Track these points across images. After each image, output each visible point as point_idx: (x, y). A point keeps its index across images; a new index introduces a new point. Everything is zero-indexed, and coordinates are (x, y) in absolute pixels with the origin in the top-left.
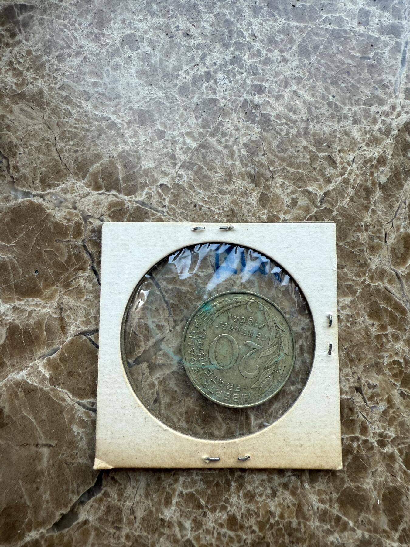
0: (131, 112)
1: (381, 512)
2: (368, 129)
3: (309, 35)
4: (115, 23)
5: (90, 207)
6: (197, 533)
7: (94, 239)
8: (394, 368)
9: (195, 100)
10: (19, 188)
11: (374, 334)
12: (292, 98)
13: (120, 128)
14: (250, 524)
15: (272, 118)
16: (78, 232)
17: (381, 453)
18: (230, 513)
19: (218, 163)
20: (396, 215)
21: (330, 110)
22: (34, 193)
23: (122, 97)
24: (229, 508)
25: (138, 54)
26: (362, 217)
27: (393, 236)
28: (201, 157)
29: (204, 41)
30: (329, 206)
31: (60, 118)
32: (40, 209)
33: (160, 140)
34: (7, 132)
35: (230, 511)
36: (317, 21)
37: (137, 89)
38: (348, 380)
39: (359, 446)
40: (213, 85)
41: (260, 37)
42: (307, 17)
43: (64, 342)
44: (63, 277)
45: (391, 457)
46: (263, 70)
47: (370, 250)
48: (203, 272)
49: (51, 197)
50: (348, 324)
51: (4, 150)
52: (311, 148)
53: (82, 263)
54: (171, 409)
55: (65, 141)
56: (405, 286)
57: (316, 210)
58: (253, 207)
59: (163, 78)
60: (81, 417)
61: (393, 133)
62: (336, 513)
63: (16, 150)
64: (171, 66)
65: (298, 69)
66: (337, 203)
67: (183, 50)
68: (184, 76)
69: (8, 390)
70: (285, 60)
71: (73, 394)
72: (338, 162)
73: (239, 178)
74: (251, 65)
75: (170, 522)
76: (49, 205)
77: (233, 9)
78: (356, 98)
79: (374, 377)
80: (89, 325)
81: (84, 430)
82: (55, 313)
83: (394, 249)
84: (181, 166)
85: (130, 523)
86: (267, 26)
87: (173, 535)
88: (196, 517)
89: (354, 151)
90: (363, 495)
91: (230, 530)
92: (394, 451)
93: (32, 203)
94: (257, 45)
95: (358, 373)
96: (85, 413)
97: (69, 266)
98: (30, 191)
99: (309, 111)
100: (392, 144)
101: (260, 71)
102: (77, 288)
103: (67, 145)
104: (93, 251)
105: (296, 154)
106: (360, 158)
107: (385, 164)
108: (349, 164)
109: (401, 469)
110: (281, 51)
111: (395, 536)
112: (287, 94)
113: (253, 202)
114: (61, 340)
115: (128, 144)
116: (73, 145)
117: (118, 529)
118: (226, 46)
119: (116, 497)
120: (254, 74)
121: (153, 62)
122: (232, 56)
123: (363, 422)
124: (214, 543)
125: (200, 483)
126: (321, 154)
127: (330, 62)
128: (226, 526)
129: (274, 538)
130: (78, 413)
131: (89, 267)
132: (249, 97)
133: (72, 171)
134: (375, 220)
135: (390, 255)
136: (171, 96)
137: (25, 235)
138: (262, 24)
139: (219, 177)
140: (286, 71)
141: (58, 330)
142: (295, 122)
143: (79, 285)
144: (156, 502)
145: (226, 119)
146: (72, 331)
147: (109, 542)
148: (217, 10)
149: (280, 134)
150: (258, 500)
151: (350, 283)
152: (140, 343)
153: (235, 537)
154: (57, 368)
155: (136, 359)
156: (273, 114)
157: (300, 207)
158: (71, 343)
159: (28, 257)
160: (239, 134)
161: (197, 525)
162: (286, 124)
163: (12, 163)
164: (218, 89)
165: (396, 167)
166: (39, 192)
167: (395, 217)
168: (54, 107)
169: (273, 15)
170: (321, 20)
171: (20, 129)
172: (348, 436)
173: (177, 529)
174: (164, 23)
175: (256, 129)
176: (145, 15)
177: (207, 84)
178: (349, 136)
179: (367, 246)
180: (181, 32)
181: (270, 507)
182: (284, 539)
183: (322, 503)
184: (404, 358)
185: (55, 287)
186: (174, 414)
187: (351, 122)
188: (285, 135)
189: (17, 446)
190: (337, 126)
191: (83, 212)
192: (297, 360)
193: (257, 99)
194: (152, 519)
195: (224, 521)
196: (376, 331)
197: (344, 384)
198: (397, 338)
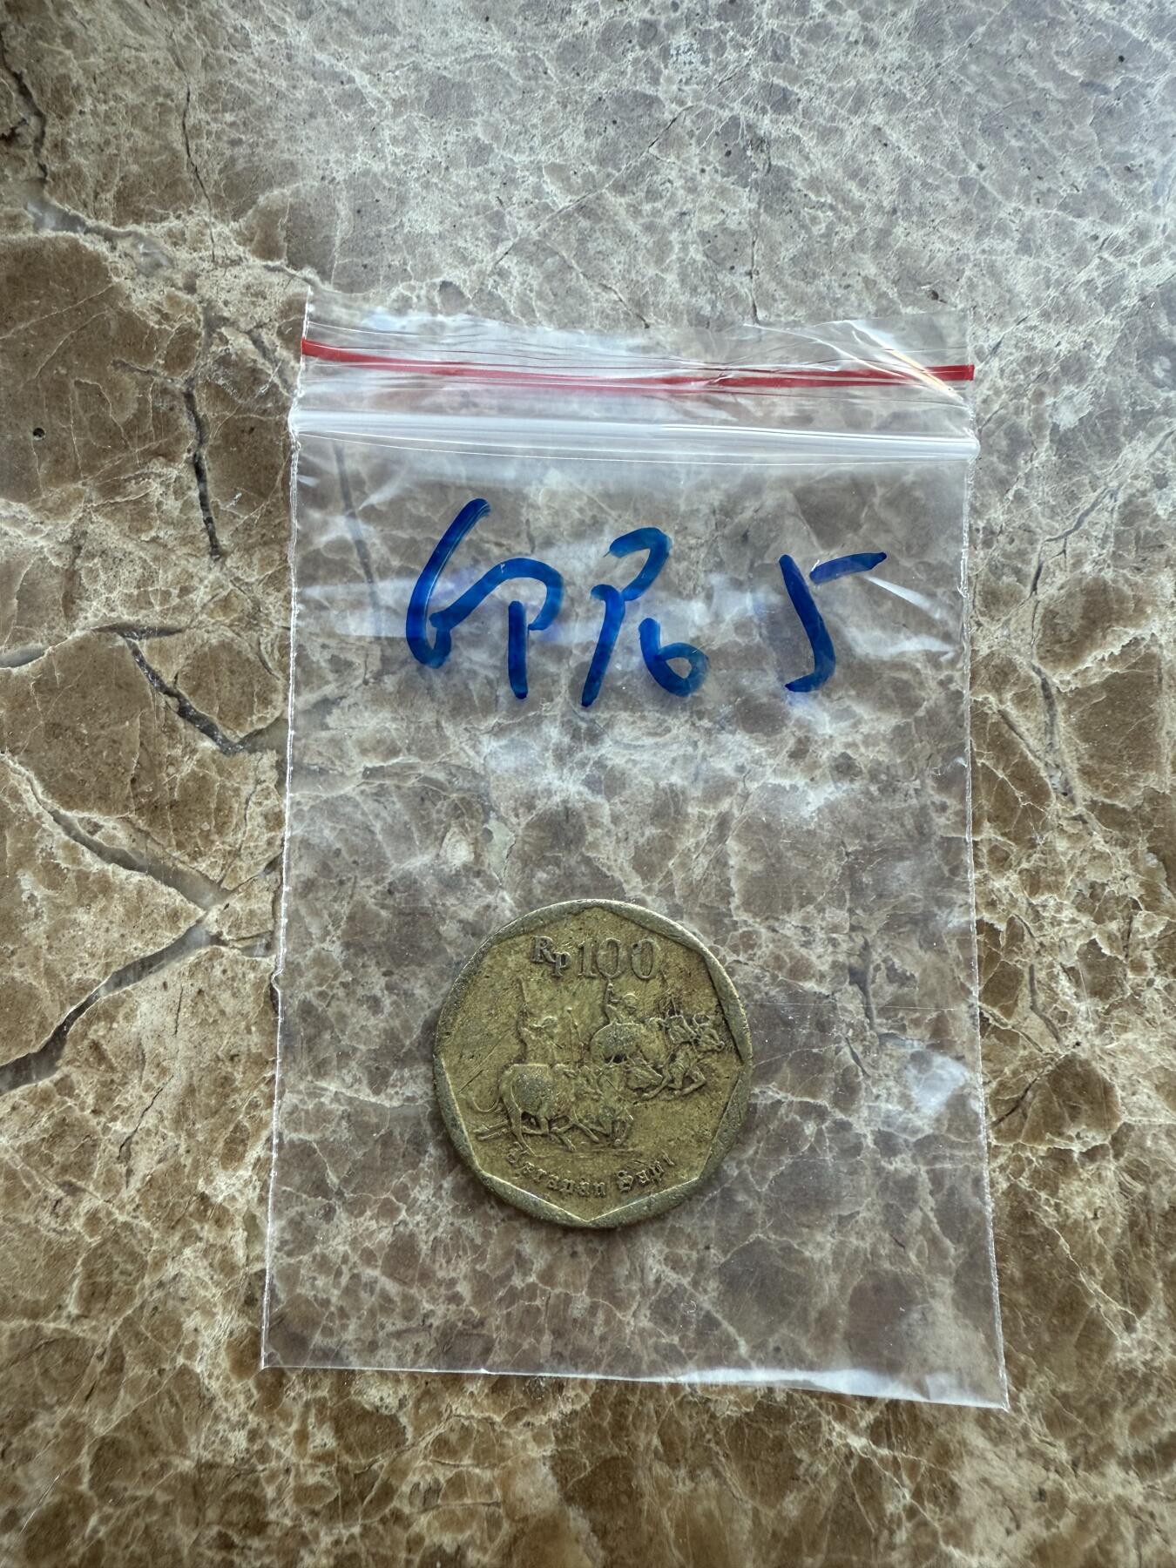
0: (413, 77)
1: (837, 1336)
2: (1056, 274)
5: (234, 296)
6: (292, 1261)
7: (221, 382)
8: (973, 942)
9: (597, 86)
10: (55, 202)
11: (940, 833)
12: (865, 145)
13: (372, 112)
14: (453, 1275)
15: (797, 184)
16: (181, 355)
17: (879, 1171)
18: (401, 1228)
19: (617, 263)
20: (1080, 522)
21: (964, 199)
22: (90, 223)
23: (399, 33)
24: (403, 1215)
26: (982, 504)
27: (1060, 578)
28: (573, 239)
31: (215, 47)
32: (95, 268)
33: (474, 166)
34: (62, 49)
35: (404, 1223)
37: (446, 22)
38: (834, 943)
39: (820, 1133)
40: (654, 60)
43: (61, 638)
44: (107, 464)
45: (905, 1189)
46: (803, 52)
47: (985, 600)
48: (499, 545)
49: (134, 246)
51: (42, 92)
52: (884, 286)
53: (171, 438)
54: (310, 896)
55: (213, 107)
56: (1061, 723)
59: (523, 8)
60: (51, 855)
61: (1124, 302)
62: (707, 1306)
63: (73, 101)
65: (899, 74)
68: (583, 17)
70: (871, 42)
71: (48, 788)
73: (665, 318)
74: (773, 31)
75: (225, 1211)
76: (124, 265)
78: (1044, 186)
79: (911, 952)
80: (143, 612)
81: (50, 893)
82: (59, 555)
83: (1054, 614)
84: (514, 247)
85: (111, 1184)
87: (224, 1248)
88: (302, 1215)
89: (1006, 325)
90: (797, 1276)
91: (391, 1276)
92: (918, 1174)
93: (76, 247)
95: (869, 931)
96: (66, 846)
97: (131, 438)
98: (82, 216)
99: (905, 187)
100: (1115, 331)
101: (795, 53)
102: (137, 502)
103: (215, 120)
104: (210, 414)
105: (839, 293)
106: (1016, 346)
107: (1081, 380)
108: (980, 354)
109: (925, 1228)
110: (866, 16)
111: (861, 1416)
112: (853, 131)
114: (55, 632)
115: (383, 158)
116: (233, 124)
117: (73, 1190)
119: (90, 1100)
120: (776, 58)
123: (848, 1070)
124: (334, 1300)
125: (339, 1124)
126: (909, 311)
127: (995, 74)
128: (380, 1263)
129: (510, 1331)
130: (47, 842)
131: (185, 456)
132: (746, 114)
133: (210, 190)
134: (1019, 522)
135: (1037, 626)
136: (532, 62)
137: (34, 327)
139: (609, 301)
140: (866, 70)
141: (54, 602)
142: (858, 208)
143: (147, 495)
144: (199, 1143)
145: (667, 156)
146: (92, 613)
147: (37, 1222)
149: (808, 231)
150: (492, 1212)
151: (905, 676)
152: (274, 696)
153: (397, 1299)
154: (22, 706)
155: (249, 736)
156: (803, 172)
158: (81, 646)
159: (26, 387)
160: (694, 201)
161: (300, 1237)
162: (832, 207)
163: (55, 131)
164: (666, 72)
165: (1111, 396)
166: (105, 224)
167: (1076, 528)
168: (208, 15)
171: (101, 48)
172: (795, 1099)
173: (241, 1235)
175: (745, 199)
177: (639, 52)
178: (998, 282)
179: (978, 587)
181: (519, 1242)
182: (538, 1341)
183: (673, 1268)
184: (1011, 922)
185: (79, 485)
186: (316, 913)
187: (1015, 246)
188: (822, 236)
190: (971, 245)
191: (209, 306)
192: (704, 851)
193: (766, 125)
194: (177, 1190)
195: (381, 1245)
196: (946, 826)
197: (820, 950)
198: (1001, 861)
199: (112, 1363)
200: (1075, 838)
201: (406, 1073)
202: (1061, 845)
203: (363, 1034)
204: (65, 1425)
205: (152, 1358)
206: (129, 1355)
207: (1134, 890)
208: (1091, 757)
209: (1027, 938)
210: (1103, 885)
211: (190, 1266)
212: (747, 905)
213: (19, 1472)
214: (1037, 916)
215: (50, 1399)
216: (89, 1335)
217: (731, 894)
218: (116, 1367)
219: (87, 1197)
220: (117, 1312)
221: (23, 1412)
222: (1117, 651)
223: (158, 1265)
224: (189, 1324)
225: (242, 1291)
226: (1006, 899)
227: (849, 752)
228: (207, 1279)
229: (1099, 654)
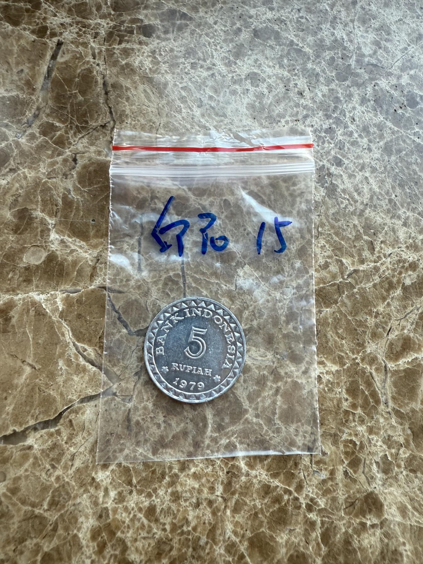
2: (413, 235)
3: (397, 138)
4: (248, 59)
6: (117, 506)
8: (348, 446)
11: (344, 408)
12: (362, 182)
14: (165, 522)
15: (339, 190)
16: (141, 206)
17: (305, 516)
18: (152, 502)
20: (406, 316)
21: (389, 205)
24: (154, 498)
25: (255, 90)
26: (377, 304)
27: (397, 333)
29: (312, 105)
30: (353, 282)
31: (171, 110)
34: (125, 102)
35: (154, 501)
36: (409, 131)
37: (242, 117)
38: (305, 437)
39: (289, 499)
41: (358, 123)
42: (402, 124)
43: (87, 287)
45: (312, 524)
46: (349, 149)
47: (372, 335)
48: (226, 286)
50: (326, 389)
51: (116, 114)
52: (359, 228)
55: (166, 129)
56: (388, 380)
57: (341, 280)
58: (291, 253)
59: (266, 118)
60: (70, 356)
62: (243, 550)
63: (125, 119)
64: (277, 112)
65: (377, 161)
66: (361, 282)
67: (292, 104)
68: (284, 124)
69: (23, 305)
70: (370, 150)
71: (73, 334)
72: (377, 250)
74: (340, 140)
75: (98, 484)
77: (346, 91)
78: (414, 206)
79: (328, 445)
80: (114, 284)
81: (67, 368)
82: (92, 261)
83: (393, 344)
85: (66, 468)
86: (367, 116)
87: (96, 497)
88: (122, 491)
89: (394, 248)
90: (273, 546)
91: (146, 518)
92: (317, 520)
94: (352, 127)
95: (316, 435)
96: (75, 354)
99: (371, 198)
101: (346, 149)
102: (119, 249)
105: (345, 227)
106: (396, 256)
107: (414, 270)
108: (385, 256)
109: (316, 539)
110: (370, 141)
112: (359, 176)
113: (293, 249)
114: (86, 285)
117: (54, 467)
118: (328, 117)
119: (65, 438)
120: (340, 149)
121: (264, 102)
122: (329, 126)
123: (301, 480)
124: (127, 522)
125: (140, 463)
126: (366, 238)
127: (406, 167)
128: (143, 512)
129: (180, 544)
130: (70, 352)
131: (136, 237)
132: (327, 165)
134: (387, 312)
135: (386, 347)
138: (364, 113)
140: (366, 158)
141: (88, 275)
142: (356, 201)
146: (98, 281)
147: (40, 475)
148: (333, 86)
149: (339, 206)
150: (182, 503)
151: (343, 354)
152: (148, 319)
153: (146, 526)
154: (71, 306)
155: (138, 331)
156: (341, 187)
157: (329, 272)
158: (93, 291)
159: (92, 206)
161: (121, 498)
162: (348, 200)
167: (404, 318)
168: (171, 100)
169: (375, 110)
170: (413, 132)
171: (137, 104)
172: (283, 486)
173: (102, 494)
174: (287, 76)
175: (322, 192)
176: (275, 64)
178: (395, 234)
179: (371, 331)
180: (296, 90)
181: (188, 515)
182: (188, 550)
183: (234, 535)
184: (361, 442)
187: (402, 223)
188: (343, 208)
189: (8, 354)
190: (388, 220)
192: (270, 398)
193: (333, 169)
194: (85, 474)
195: (145, 507)
196: (346, 406)
197: (300, 438)
198: (362, 421)
199: (54, 528)
200: (386, 419)
201: (164, 451)
202: (382, 420)
203: (153, 435)
204: (35, 545)
205: (66, 529)
206: (60, 526)
207: (402, 440)
208: (396, 393)
209: (365, 448)
210: (392, 436)
211: (84, 500)
212: (280, 418)
213: (18, 557)
214: (370, 442)
215: (33, 535)
216: (49, 517)
217: (276, 413)
218: (55, 529)
219: (58, 470)
220: (60, 510)
221: (23, 538)
222: (410, 360)
223: (75, 498)
224: (80, 520)
225: (99, 513)
226: (361, 434)
227: (321, 375)
228: (89, 506)
229: (404, 360)
